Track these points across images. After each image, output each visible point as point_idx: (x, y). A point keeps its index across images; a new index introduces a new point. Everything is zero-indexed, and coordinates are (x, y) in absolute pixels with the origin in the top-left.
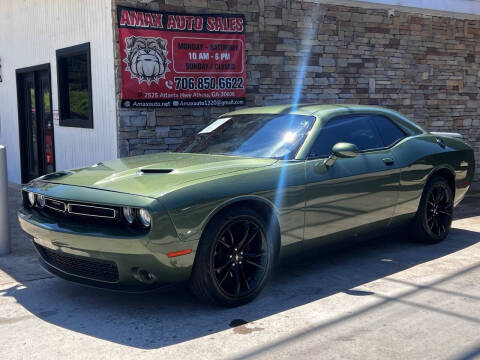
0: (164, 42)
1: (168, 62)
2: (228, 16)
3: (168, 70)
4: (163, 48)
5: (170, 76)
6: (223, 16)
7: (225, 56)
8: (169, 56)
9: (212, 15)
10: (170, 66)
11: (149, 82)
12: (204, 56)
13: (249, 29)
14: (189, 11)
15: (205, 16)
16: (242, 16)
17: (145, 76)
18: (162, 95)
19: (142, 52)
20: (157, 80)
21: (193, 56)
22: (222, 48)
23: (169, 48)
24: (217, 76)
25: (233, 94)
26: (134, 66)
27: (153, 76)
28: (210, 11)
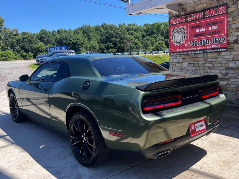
0: (185, 28)
1: (186, 35)
2: (217, 7)
3: (186, 39)
5: (186, 41)
6: (213, 8)
7: (215, 27)
8: (187, 33)
9: (209, 9)
10: (187, 37)
11: (178, 45)
12: (203, 30)
13: (231, 10)
14: (197, 10)
15: (204, 10)
17: (177, 43)
18: (183, 50)
19: (176, 33)
20: (181, 44)
21: (197, 31)
22: (214, 24)
23: (187, 30)
24: (210, 38)
25: (219, 46)
27: (180, 42)
28: (207, 8)
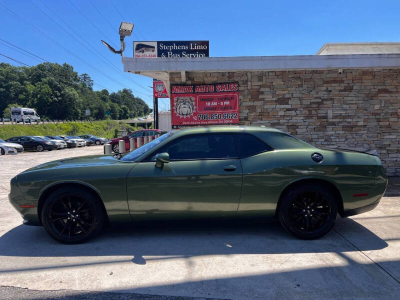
0: (193, 99)
1: (195, 108)
2: (229, 83)
3: (194, 111)
4: (192, 101)
5: (195, 114)
6: (225, 83)
7: (227, 103)
8: (196, 105)
9: (221, 84)
10: (196, 110)
11: (185, 117)
12: (215, 104)
13: (241, 89)
14: (206, 83)
15: (215, 84)
16: (237, 82)
17: (183, 115)
18: (191, 123)
19: (182, 104)
20: (189, 116)
21: (208, 104)
22: (225, 99)
23: (196, 101)
24: (222, 113)
25: (231, 121)
26: (178, 110)
27: (187, 115)
28: (218, 82)
